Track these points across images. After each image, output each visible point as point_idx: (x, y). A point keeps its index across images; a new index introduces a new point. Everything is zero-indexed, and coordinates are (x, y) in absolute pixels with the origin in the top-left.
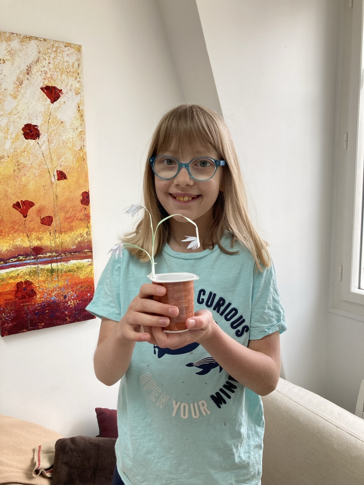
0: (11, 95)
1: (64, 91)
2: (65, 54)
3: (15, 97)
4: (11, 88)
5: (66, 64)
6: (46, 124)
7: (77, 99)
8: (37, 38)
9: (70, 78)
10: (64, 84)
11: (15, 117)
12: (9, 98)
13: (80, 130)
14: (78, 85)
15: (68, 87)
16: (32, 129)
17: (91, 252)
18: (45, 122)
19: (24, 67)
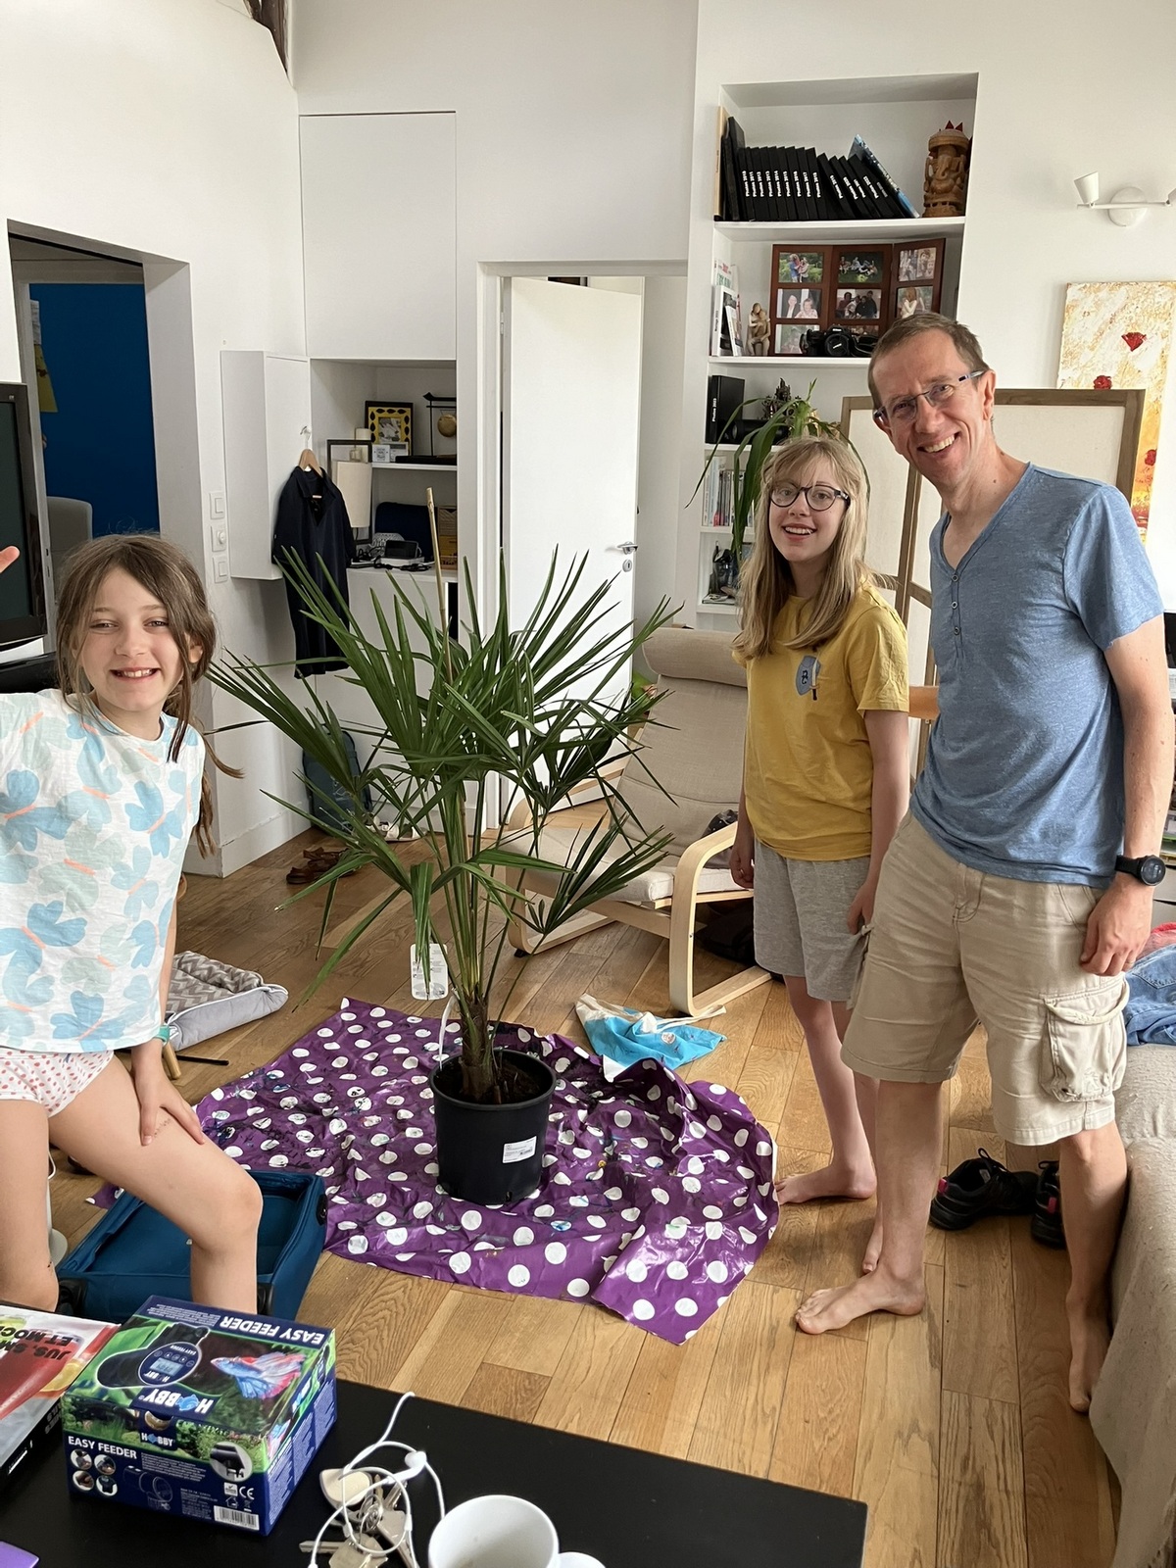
0: (1089, 347)
1: (1148, 337)
2: (1157, 295)
3: (1092, 349)
4: (1090, 339)
5: (1156, 305)
6: (1120, 375)
7: (1163, 344)
8: (1128, 283)
9: (1159, 320)
10: (1150, 328)
11: (1089, 369)
12: (1087, 350)
13: (1159, 379)
14: (1166, 328)
15: (1154, 332)
16: (1104, 380)
17: (1147, 520)
18: (1119, 373)
19: (1108, 317)
